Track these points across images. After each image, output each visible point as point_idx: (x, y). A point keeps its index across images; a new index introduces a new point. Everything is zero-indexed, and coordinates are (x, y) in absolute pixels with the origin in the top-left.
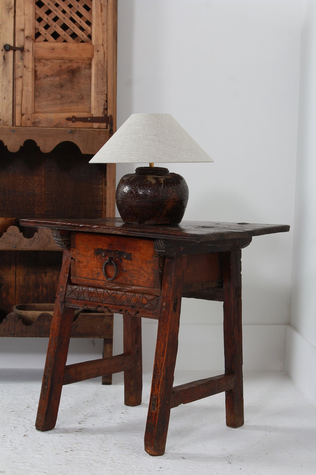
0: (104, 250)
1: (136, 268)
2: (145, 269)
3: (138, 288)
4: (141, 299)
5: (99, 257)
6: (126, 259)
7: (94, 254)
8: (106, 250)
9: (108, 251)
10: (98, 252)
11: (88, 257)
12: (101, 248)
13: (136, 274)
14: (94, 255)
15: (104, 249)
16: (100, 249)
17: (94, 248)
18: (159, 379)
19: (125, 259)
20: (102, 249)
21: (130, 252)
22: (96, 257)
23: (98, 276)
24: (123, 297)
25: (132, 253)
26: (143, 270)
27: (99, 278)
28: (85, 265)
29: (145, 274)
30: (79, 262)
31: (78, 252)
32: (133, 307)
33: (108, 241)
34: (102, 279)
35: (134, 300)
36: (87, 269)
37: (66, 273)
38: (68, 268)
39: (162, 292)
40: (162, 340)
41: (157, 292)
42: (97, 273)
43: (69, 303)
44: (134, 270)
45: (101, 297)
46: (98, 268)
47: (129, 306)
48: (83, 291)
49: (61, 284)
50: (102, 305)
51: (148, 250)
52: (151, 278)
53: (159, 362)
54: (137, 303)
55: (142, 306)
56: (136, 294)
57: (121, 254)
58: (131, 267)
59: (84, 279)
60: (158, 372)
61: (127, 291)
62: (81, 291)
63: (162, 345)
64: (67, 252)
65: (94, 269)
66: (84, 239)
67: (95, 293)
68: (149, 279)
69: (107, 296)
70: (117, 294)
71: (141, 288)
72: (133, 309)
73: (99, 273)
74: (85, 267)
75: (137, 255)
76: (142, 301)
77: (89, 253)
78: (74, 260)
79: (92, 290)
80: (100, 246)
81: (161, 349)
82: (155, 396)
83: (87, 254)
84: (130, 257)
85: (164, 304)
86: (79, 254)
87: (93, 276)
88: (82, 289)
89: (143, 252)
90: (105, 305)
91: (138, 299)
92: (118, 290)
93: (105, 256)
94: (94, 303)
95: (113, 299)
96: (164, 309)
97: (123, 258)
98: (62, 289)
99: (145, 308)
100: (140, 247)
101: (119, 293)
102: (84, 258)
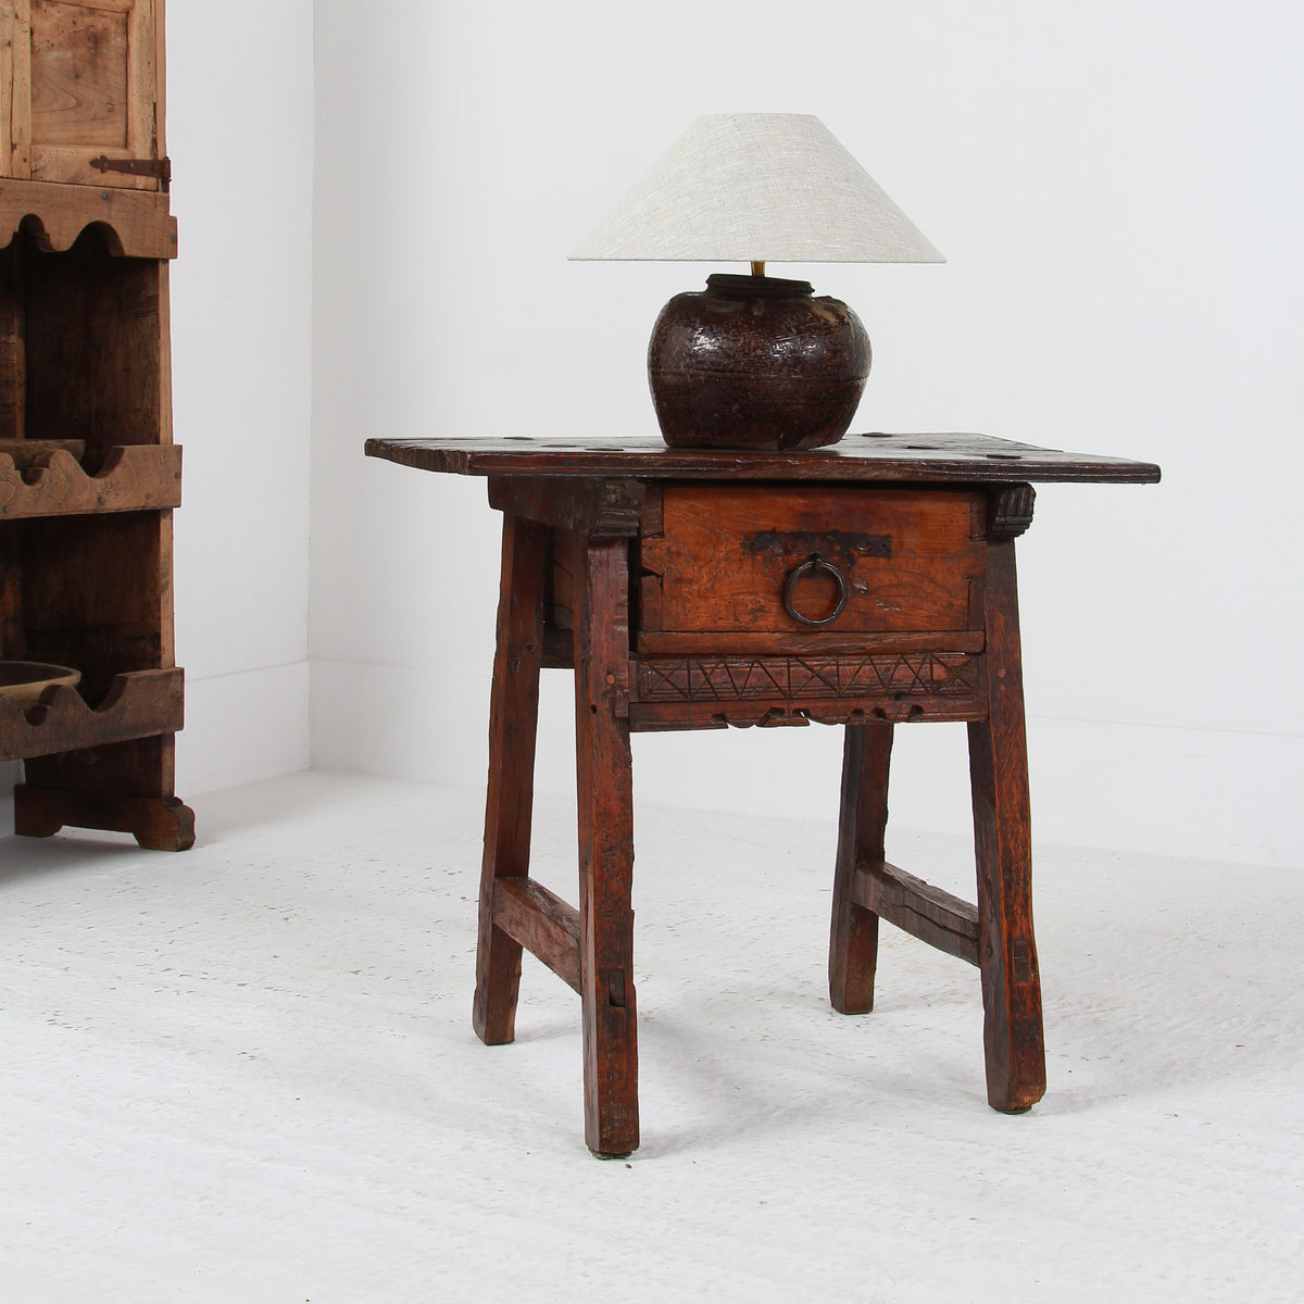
0: (782, 533)
1: (906, 579)
2: (939, 578)
3: (904, 637)
4: (929, 670)
5: (765, 559)
6: (869, 554)
7: (742, 550)
8: (792, 534)
9: (797, 536)
10: (755, 543)
11: (719, 562)
12: (769, 529)
13: (904, 596)
14: (744, 553)
15: (783, 529)
16: (766, 532)
17: (741, 532)
19: (863, 556)
20: (775, 529)
21: (884, 533)
22: (750, 559)
23: (755, 619)
24: (864, 672)
25: (894, 532)
26: (931, 581)
27: (762, 623)
28: (703, 588)
29: (938, 594)
30: (679, 581)
31: (674, 549)
32: (898, 696)
33: (798, 503)
34: (771, 625)
35: (903, 674)
36: (713, 601)
37: (618, 622)
38: (621, 605)
39: (988, 641)
40: (1013, 776)
41: (973, 641)
42: (754, 611)
43: (651, 720)
44: (897, 586)
45: (784, 682)
46: (757, 594)
47: (886, 695)
48: (705, 674)
49: (601, 661)
50: (785, 707)
51: (951, 521)
52: (960, 602)
53: (1016, 841)
54: (914, 683)
55: (934, 688)
56: (905, 657)
57: (849, 540)
58: (885, 578)
59: (699, 634)
60: (1017, 870)
61: (870, 653)
62: (697, 675)
63: (1014, 790)
64: (604, 552)
65: (741, 597)
66: (700, 505)
67: (755, 674)
68: (951, 605)
69: (806, 677)
70: (838, 665)
71: (916, 637)
72: (899, 703)
73: (761, 609)
74: (702, 595)
75: (911, 539)
76: (932, 673)
77: (723, 548)
78: (658, 576)
79: (741, 665)
80: (765, 524)
81: (1015, 803)
82: (1023, 938)
83: (711, 551)
84: (882, 548)
85: (1002, 673)
86: (679, 554)
87: (736, 620)
88: (702, 669)
89: (932, 528)
90: (796, 705)
91: (916, 671)
92: (838, 653)
93: (788, 552)
94: (753, 703)
95: (827, 684)
96: (1002, 687)
97: (856, 553)
98: (611, 679)
99: (942, 695)
100: (922, 514)
101: (846, 662)
102: (701, 567)
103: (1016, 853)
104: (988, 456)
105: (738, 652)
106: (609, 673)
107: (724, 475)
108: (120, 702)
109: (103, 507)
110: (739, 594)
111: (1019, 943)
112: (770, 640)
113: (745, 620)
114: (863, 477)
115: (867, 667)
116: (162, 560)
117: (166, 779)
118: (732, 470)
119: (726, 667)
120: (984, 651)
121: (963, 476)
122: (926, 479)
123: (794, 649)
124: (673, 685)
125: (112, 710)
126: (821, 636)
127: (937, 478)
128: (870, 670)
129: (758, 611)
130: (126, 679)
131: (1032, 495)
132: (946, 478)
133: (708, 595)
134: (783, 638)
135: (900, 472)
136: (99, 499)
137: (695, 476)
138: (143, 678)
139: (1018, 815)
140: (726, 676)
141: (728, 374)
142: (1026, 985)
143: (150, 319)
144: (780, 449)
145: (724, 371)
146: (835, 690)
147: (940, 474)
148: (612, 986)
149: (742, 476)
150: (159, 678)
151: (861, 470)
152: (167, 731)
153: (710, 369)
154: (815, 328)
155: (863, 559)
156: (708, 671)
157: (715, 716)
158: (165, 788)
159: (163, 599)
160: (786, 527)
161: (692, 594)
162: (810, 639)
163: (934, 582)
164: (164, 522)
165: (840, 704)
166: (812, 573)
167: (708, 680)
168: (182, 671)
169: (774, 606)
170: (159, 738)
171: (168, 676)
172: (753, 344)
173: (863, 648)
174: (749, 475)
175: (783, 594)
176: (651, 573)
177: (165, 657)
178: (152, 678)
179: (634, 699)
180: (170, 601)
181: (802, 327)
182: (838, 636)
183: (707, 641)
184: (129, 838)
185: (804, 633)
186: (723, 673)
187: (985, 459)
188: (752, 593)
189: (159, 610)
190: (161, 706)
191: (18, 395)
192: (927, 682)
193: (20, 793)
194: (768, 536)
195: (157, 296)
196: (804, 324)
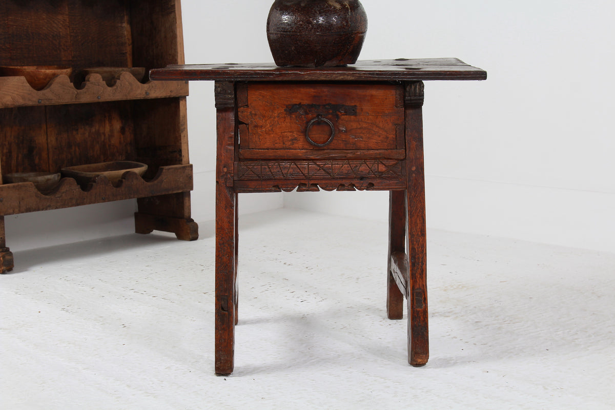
0: (304, 105)
2: (381, 125)
3: (366, 152)
4: (376, 167)
5: (296, 117)
6: (346, 113)
7: (285, 113)
8: (308, 105)
9: (311, 106)
10: (291, 109)
11: (275, 118)
12: (297, 103)
13: (364, 133)
14: (286, 114)
15: (305, 103)
16: (296, 104)
17: (284, 105)
18: (421, 267)
19: (344, 115)
20: (300, 103)
21: (353, 104)
22: (289, 117)
23: (293, 143)
24: (345, 168)
25: (358, 104)
26: (377, 126)
27: (297, 145)
28: (267, 130)
29: (381, 132)
30: (256, 126)
31: (253, 112)
32: (362, 178)
33: (311, 91)
34: (301, 146)
35: (363, 169)
36: (273, 135)
37: (229, 145)
38: (231, 137)
39: (407, 154)
40: (418, 216)
41: (399, 153)
42: (292, 140)
43: (243, 188)
44: (360, 128)
45: (306, 172)
46: (293, 132)
47: (355, 178)
48: (269, 168)
49: (221, 162)
50: (307, 183)
51: (386, 99)
52: (392, 136)
53: (418, 245)
54: (369, 172)
55: (380, 175)
56: (365, 161)
57: (336, 108)
58: (354, 125)
59: (266, 150)
60: (418, 258)
61: (348, 159)
62: (265, 168)
63: (418, 221)
64: (224, 114)
65: (286, 134)
66: (264, 92)
67: (292, 168)
68: (387, 138)
69: (316, 169)
70: (332, 165)
71: (371, 152)
72: (362, 181)
73: (296, 139)
74: (267, 133)
75: (367, 107)
76: (378, 168)
77: (276, 112)
78: (246, 124)
79: (286, 164)
80: (296, 101)
81: (418, 227)
82: (420, 289)
83: (271, 113)
84: (352, 111)
85: (414, 169)
86: (256, 115)
87: (284, 144)
88: (268, 165)
89: (377, 102)
90: (312, 182)
91: (370, 167)
92: (334, 159)
93: (307, 113)
94: (291, 181)
95: (328, 173)
96: (414, 175)
97: (339, 113)
98: (225, 170)
99: (385, 178)
100: (372, 96)
101: (336, 163)
102: (266, 121)
103: (418, 251)
104: (406, 69)
105: (286, 158)
106: (224, 167)
107: (268, 79)
108: (160, 178)
109: (148, 96)
110: (284, 132)
111: (418, 291)
112: (301, 153)
113: (288, 144)
114: (336, 79)
115: (346, 165)
116: (181, 119)
117: (186, 211)
118: (271, 77)
119: (279, 165)
120: (405, 159)
121: (384, 78)
122: (366, 79)
123: (312, 157)
124: (253, 172)
125: (156, 182)
126: (326, 151)
127: (372, 79)
128: (348, 167)
129: (294, 140)
130: (163, 169)
131: (422, 86)
132: (376, 79)
133: (271, 133)
134: (306, 152)
135: (353, 76)
136: (146, 93)
137: (254, 79)
138: (172, 168)
139: (419, 233)
140: (279, 169)
141: (289, 33)
142: (420, 309)
143: (172, 15)
144: (316, 67)
145: (287, 32)
146: (331, 175)
147: (373, 77)
148: (223, 302)
149: (277, 79)
150: (180, 168)
151: (334, 76)
152: (185, 190)
153: (281, 31)
154: (329, 11)
155: (343, 116)
156: (270, 166)
157: (273, 187)
158: (186, 214)
159: (182, 135)
160: (305, 102)
161: (262, 132)
162: (321, 152)
163: (378, 127)
164: (181, 103)
165: (333, 182)
166: (319, 123)
167: (270, 171)
168: (191, 166)
169: (302, 138)
170: (182, 193)
171: (184, 168)
172: (299, 19)
173: (346, 157)
174: (280, 79)
175: (305, 132)
176: (244, 123)
177: (184, 159)
178: (176, 169)
179: (236, 178)
180: (186, 135)
181: (322, 11)
182: (333, 151)
183: (271, 153)
184: (173, 235)
185: (316, 150)
186: (277, 168)
187: (405, 70)
188: (290, 132)
189: (181, 140)
190: (181, 180)
191: (128, 49)
192: (377, 172)
193: (137, 216)
194: (297, 106)
195: (174, 5)
196: (323, 9)
